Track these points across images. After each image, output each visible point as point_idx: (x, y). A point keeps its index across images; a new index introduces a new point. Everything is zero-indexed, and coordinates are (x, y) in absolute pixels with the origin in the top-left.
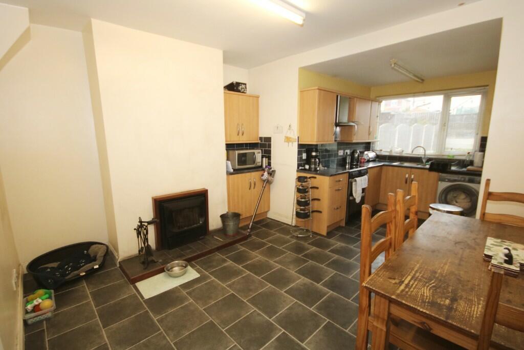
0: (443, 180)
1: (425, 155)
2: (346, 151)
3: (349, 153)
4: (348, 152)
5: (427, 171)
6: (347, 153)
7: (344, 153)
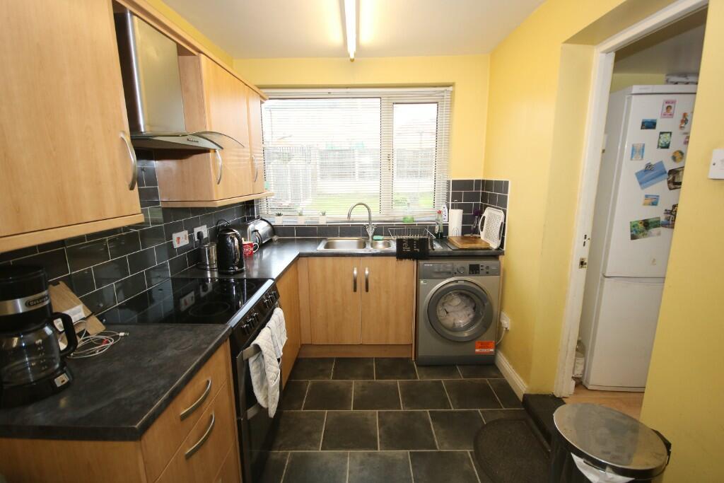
0: (429, 275)
1: (370, 221)
2: (197, 230)
3: (206, 235)
4: (204, 230)
5: (394, 259)
6: (200, 235)
7: (191, 238)
